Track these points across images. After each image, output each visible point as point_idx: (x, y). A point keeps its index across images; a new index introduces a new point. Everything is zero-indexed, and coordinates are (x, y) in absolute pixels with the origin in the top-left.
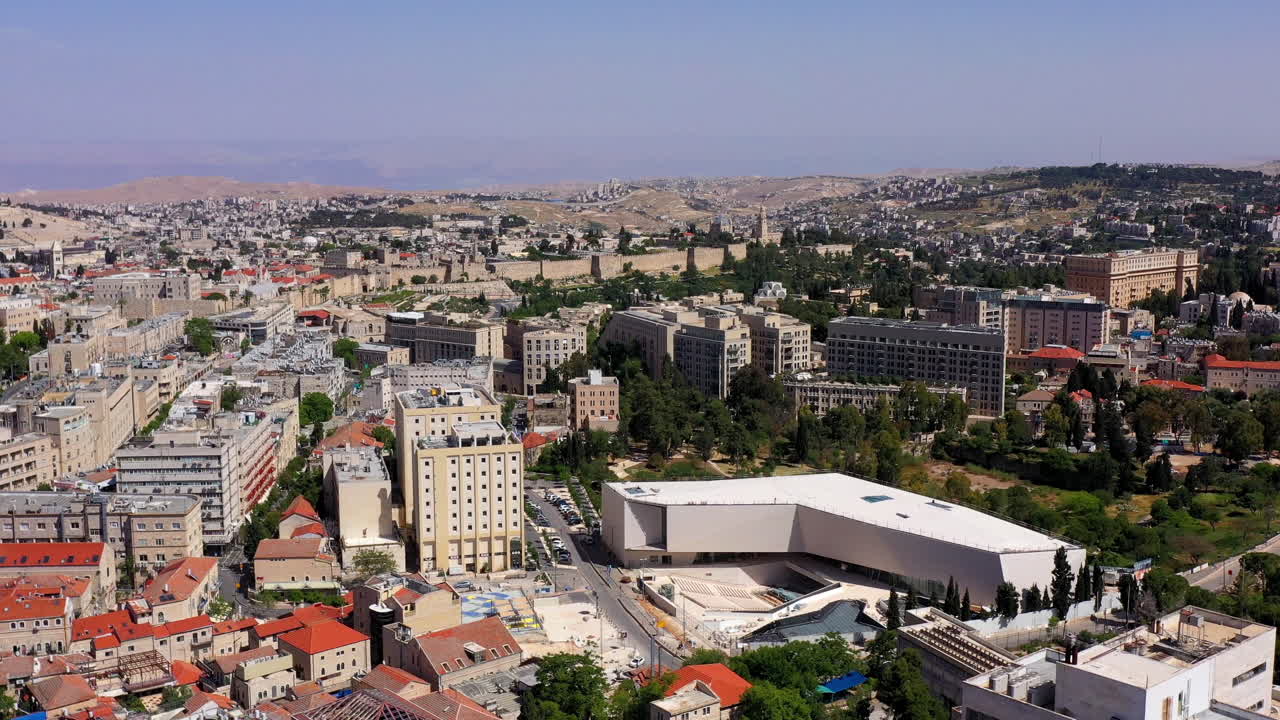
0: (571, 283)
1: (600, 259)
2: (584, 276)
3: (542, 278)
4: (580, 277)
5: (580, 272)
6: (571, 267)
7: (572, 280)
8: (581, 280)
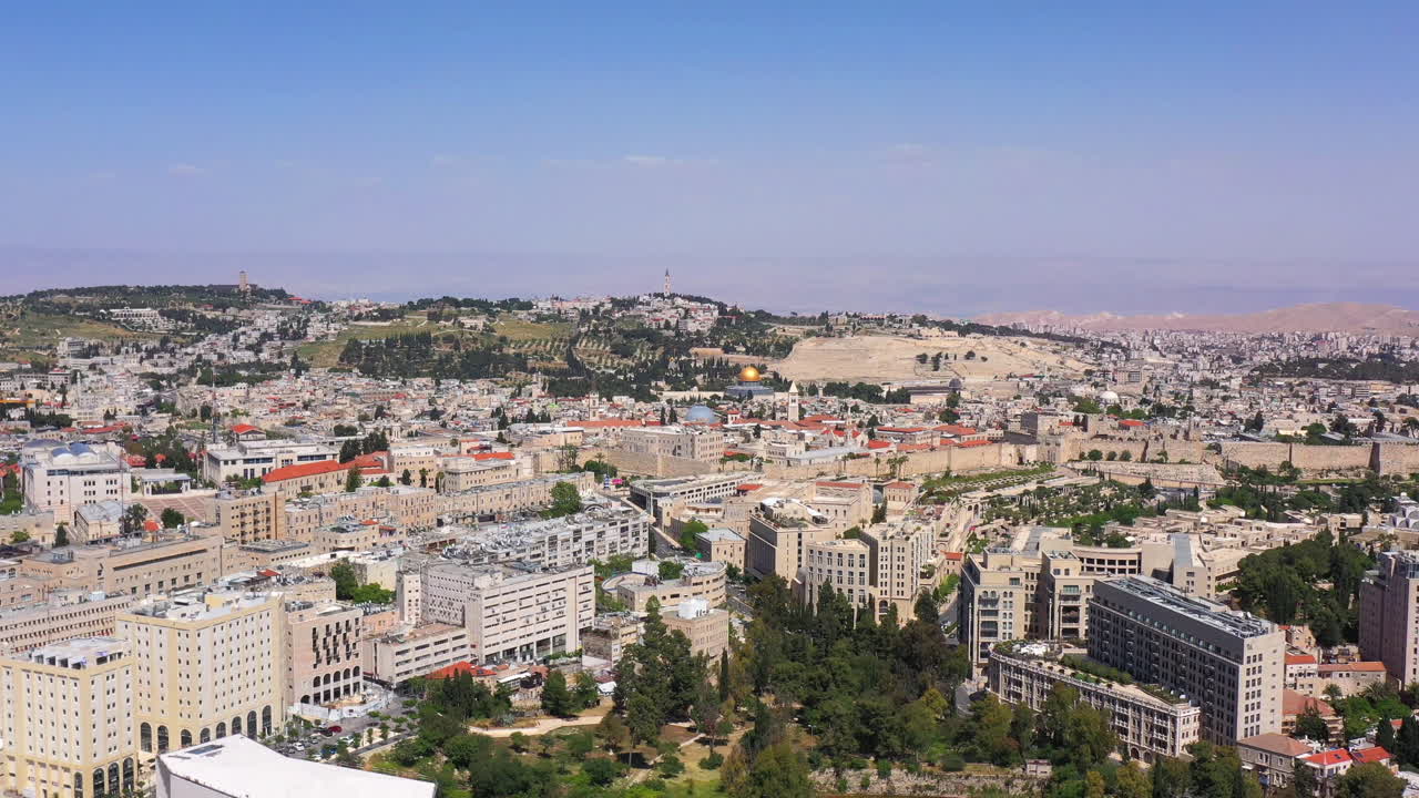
0: (1333, 476)
1: (1381, 448)
2: (1357, 467)
3: (1290, 466)
4: (1352, 469)
5: (1354, 462)
6: (1338, 454)
7: (1337, 472)
8: (1349, 473)
